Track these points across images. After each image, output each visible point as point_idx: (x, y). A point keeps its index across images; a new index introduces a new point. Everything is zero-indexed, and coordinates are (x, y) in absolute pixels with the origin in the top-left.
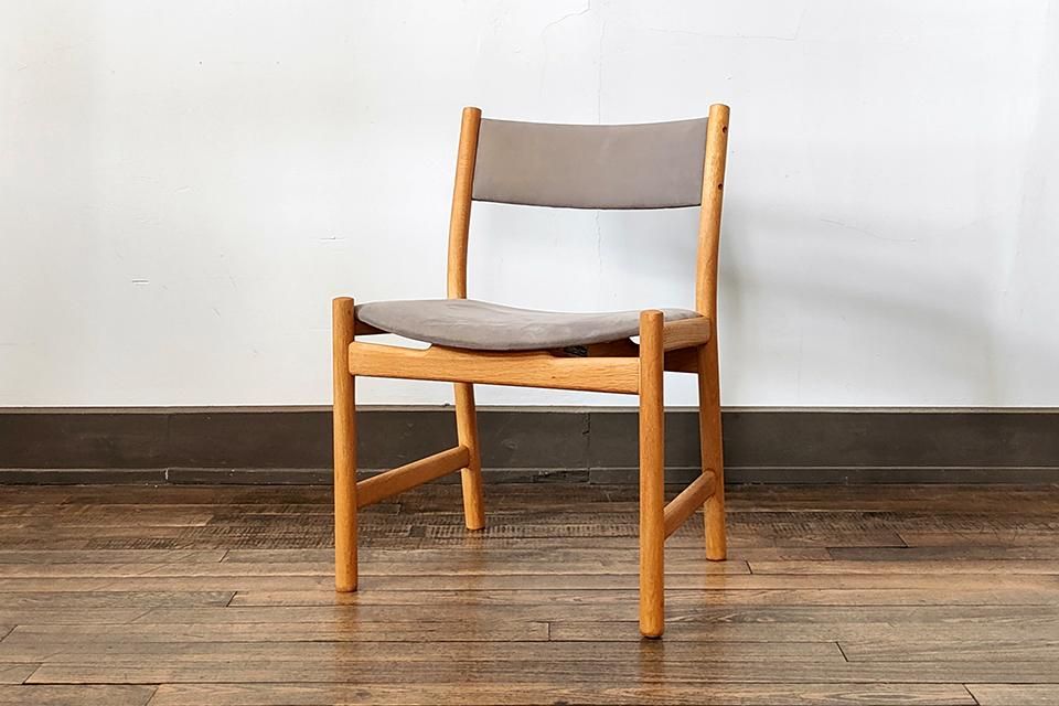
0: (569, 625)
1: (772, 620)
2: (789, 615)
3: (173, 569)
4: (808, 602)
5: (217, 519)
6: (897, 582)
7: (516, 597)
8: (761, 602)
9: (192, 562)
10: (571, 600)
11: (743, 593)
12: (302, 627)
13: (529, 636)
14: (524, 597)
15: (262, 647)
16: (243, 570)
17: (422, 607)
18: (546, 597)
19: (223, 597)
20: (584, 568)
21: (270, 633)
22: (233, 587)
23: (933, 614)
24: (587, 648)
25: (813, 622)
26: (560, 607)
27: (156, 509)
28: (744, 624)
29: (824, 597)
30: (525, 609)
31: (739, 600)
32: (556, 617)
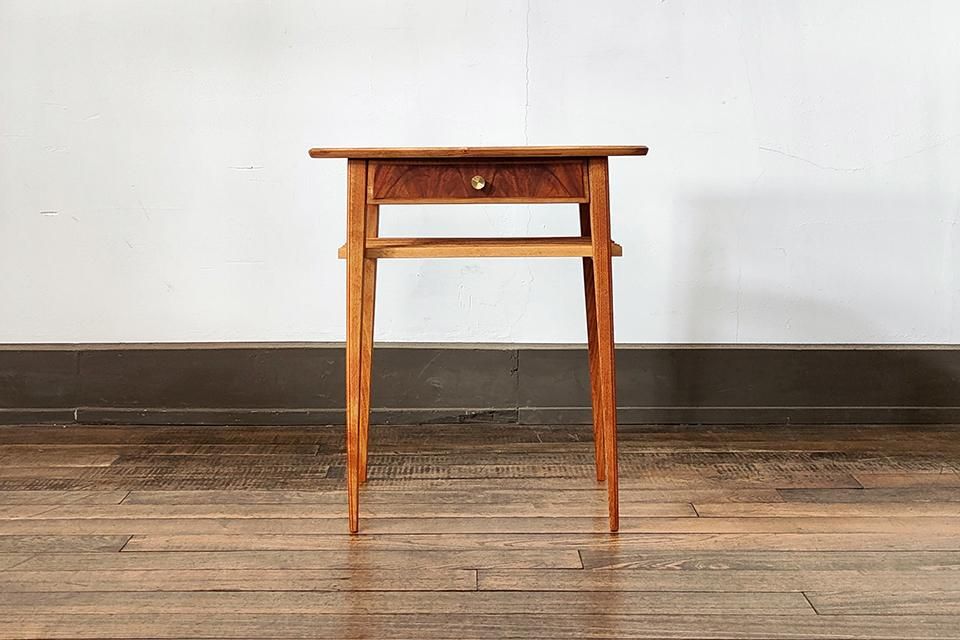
0: (499, 573)
1: (726, 567)
2: (745, 561)
3: (66, 512)
4: (763, 548)
5: (124, 458)
6: (859, 526)
7: (441, 542)
8: (712, 547)
9: (89, 503)
10: (501, 545)
11: (690, 537)
12: (200, 575)
13: (454, 586)
14: (449, 542)
15: (152, 597)
16: (143, 512)
17: (335, 552)
18: (472, 542)
19: (116, 541)
20: (515, 510)
21: (164, 581)
22: (129, 530)
23: (907, 561)
24: (521, 598)
25: (773, 570)
26: (489, 553)
27: (60, 449)
28: (696, 572)
29: (781, 542)
30: (451, 554)
31: (687, 545)
32: (486, 564)
